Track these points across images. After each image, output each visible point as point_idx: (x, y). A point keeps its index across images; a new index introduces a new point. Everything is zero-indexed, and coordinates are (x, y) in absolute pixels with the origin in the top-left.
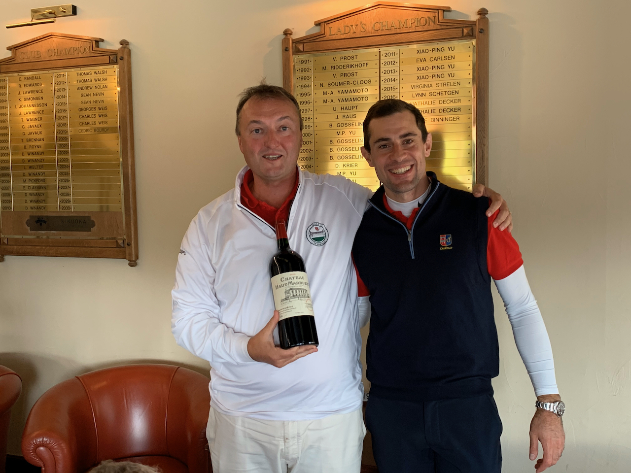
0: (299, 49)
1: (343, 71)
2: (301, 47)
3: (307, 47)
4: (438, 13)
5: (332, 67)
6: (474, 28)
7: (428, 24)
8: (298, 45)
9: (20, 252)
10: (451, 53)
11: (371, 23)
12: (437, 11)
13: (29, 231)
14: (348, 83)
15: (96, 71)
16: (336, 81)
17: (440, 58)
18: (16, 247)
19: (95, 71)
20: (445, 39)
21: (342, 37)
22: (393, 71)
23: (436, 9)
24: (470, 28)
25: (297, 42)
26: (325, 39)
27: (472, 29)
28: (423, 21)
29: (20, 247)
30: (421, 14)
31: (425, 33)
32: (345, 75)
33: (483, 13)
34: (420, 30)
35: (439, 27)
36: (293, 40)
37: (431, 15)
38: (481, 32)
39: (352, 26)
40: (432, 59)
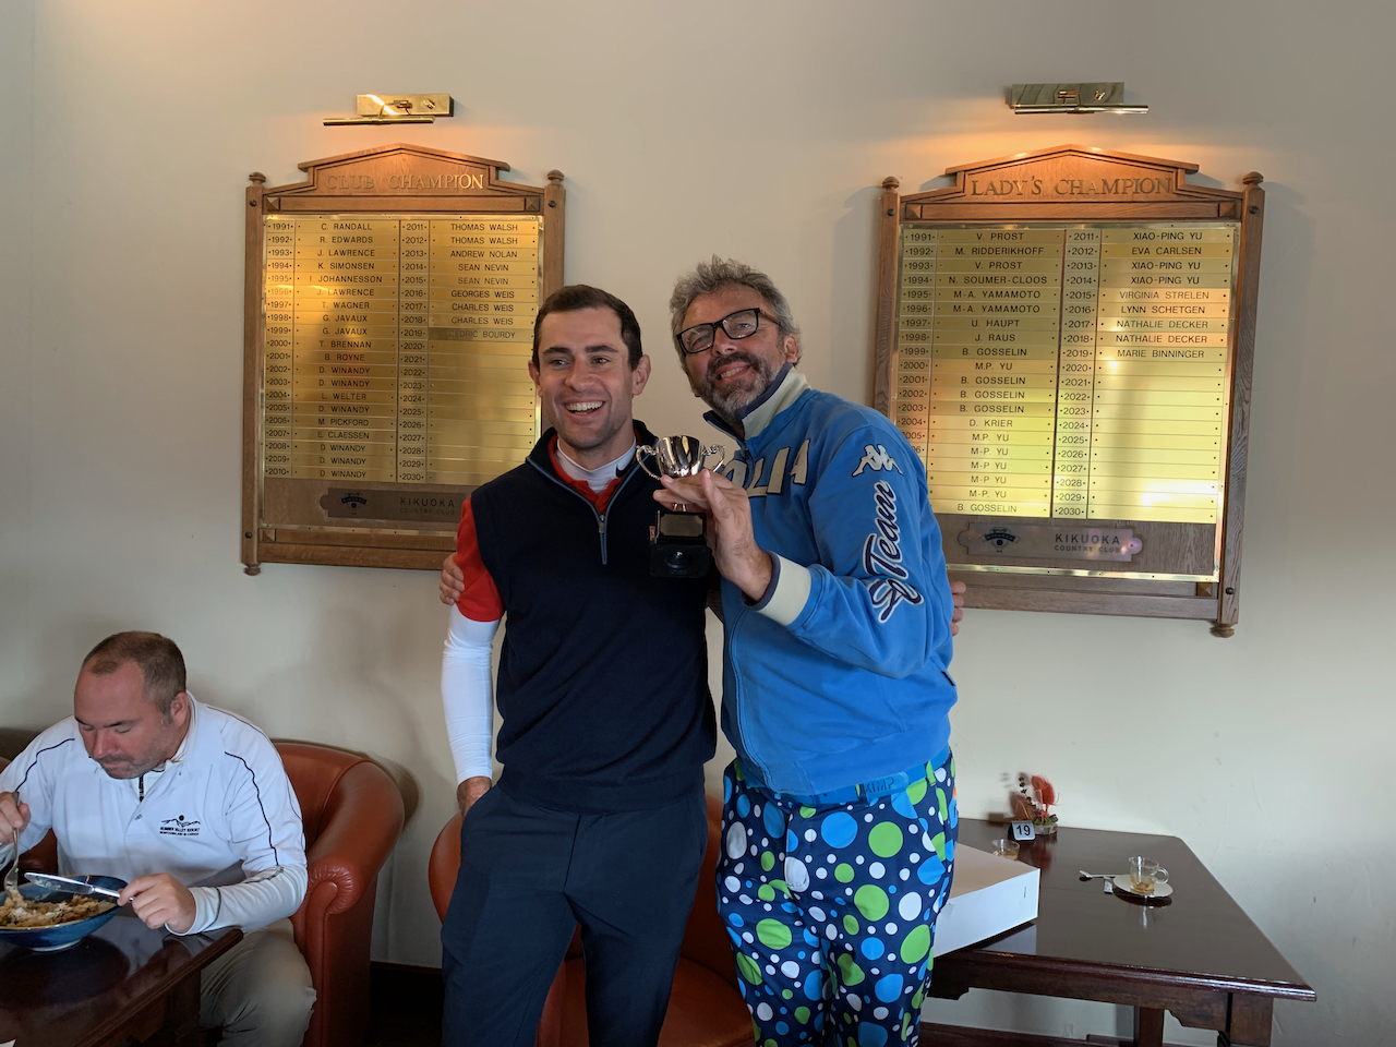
0: (914, 214)
1: (994, 258)
2: (917, 210)
3: (929, 212)
4: (1177, 174)
5: (975, 250)
6: (1239, 204)
7: (1156, 190)
8: (910, 207)
9: (303, 557)
10: (1195, 243)
11: (1052, 179)
12: (1174, 171)
13: (326, 518)
14: (1004, 279)
15: (494, 223)
16: (980, 273)
17: (1174, 250)
18: (293, 547)
19: (492, 223)
20: (1185, 218)
21: (996, 199)
22: (1088, 266)
23: (1172, 167)
24: (1231, 205)
25: (909, 201)
26: (963, 200)
27: (1235, 207)
28: (1147, 186)
29: (303, 547)
30: (1145, 173)
31: (1153, 206)
32: (999, 265)
33: (1254, 180)
34: (1143, 200)
35: (1175, 198)
36: (902, 198)
37: (1162, 176)
38: (1252, 212)
39: (1015, 182)
40: (1159, 251)
